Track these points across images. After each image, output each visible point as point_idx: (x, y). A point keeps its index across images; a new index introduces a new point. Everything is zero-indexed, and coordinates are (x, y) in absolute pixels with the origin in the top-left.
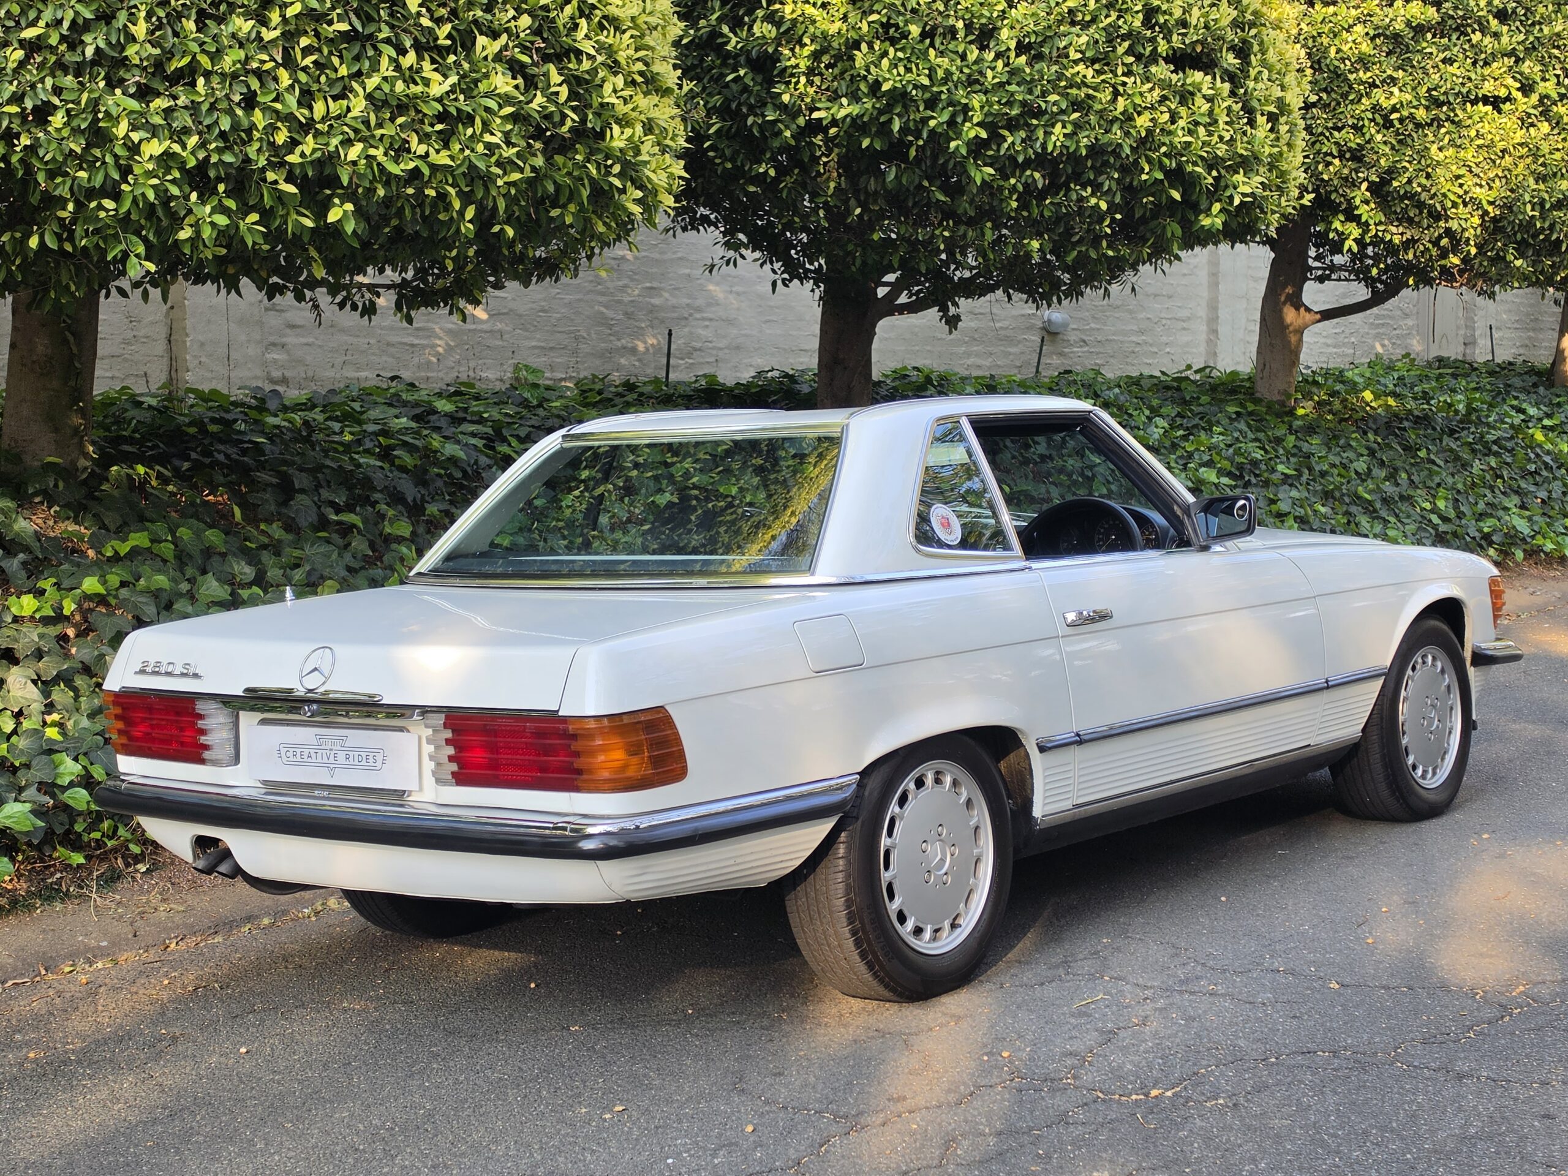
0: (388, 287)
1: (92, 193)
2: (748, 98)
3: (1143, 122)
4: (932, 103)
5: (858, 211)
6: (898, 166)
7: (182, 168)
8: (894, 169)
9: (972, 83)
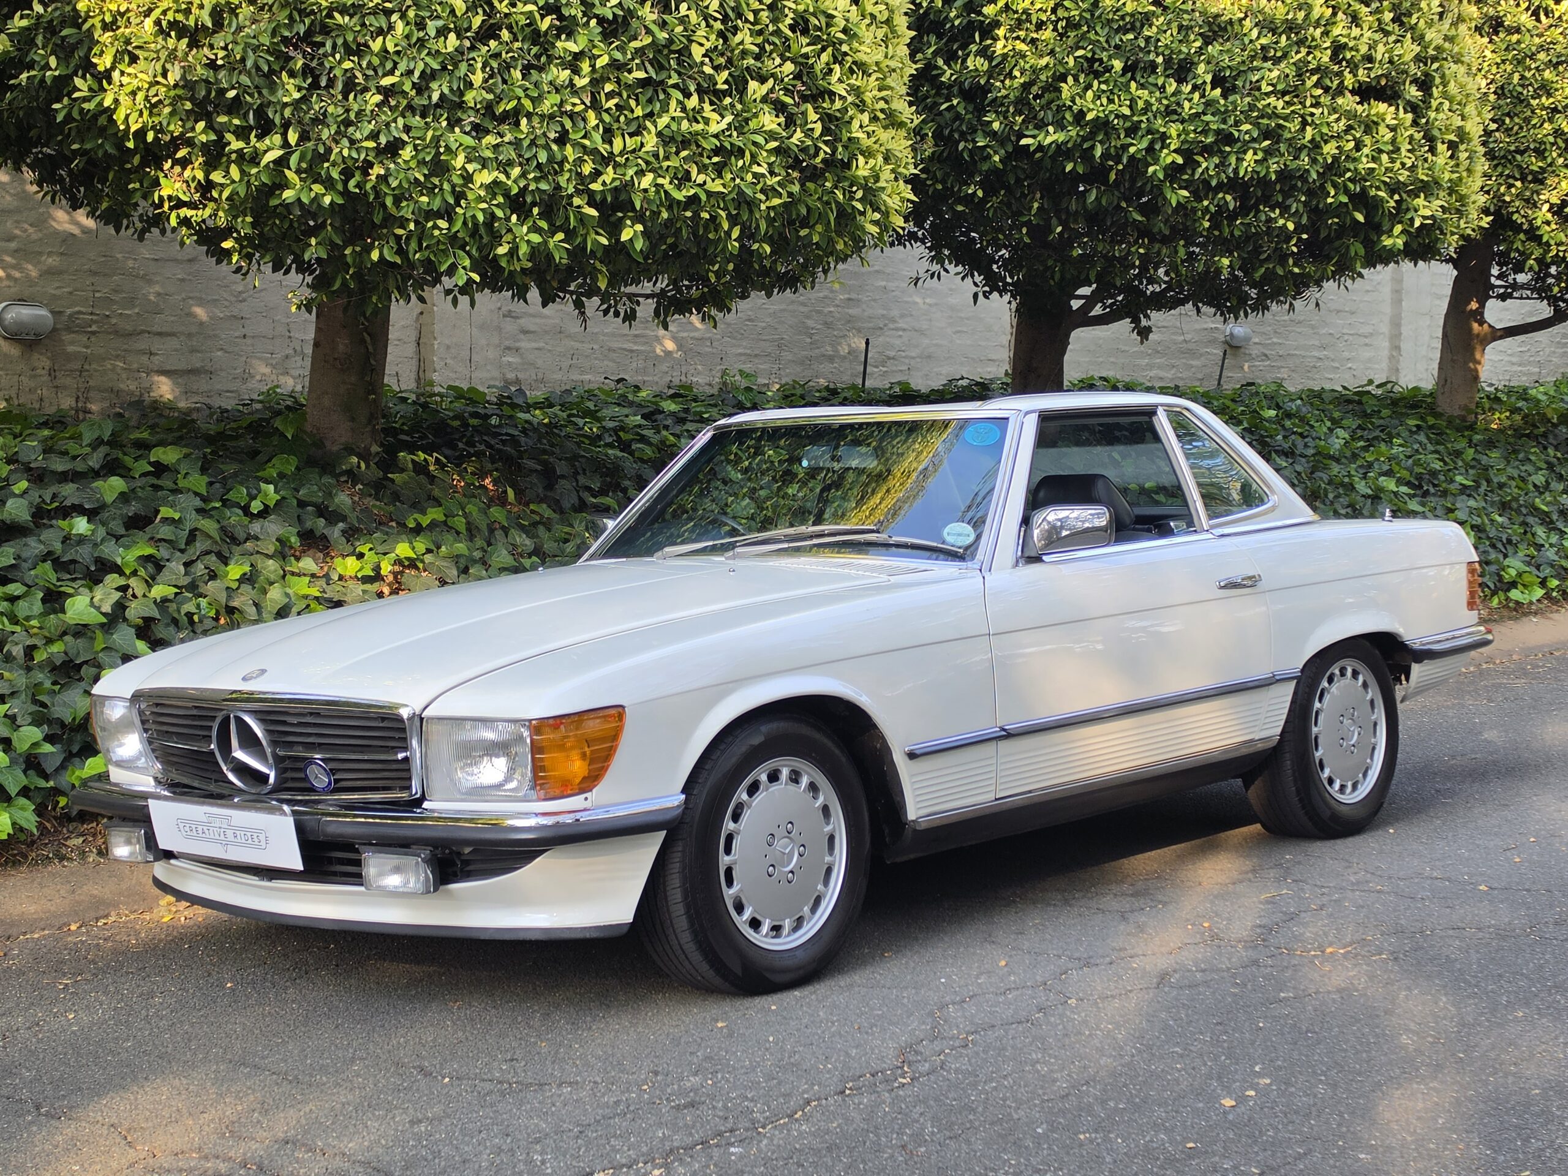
0: (647, 296)
1: (431, 214)
2: (961, 125)
3: (1330, 149)
4: (1133, 131)
5: (1059, 229)
6: (1098, 188)
7: (506, 195)
8: (1095, 191)
9: (1171, 112)
